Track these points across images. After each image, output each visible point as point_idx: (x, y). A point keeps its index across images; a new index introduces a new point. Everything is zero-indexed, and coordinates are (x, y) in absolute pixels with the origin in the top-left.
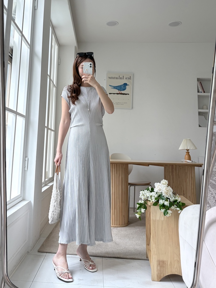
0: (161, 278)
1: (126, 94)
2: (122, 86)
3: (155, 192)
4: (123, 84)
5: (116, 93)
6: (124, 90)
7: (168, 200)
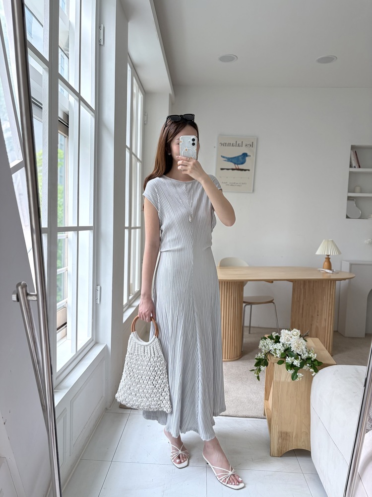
0: (283, 453)
1: (245, 170)
2: (240, 157)
3: (281, 344)
4: (241, 154)
5: (231, 168)
6: (242, 163)
7: (299, 357)
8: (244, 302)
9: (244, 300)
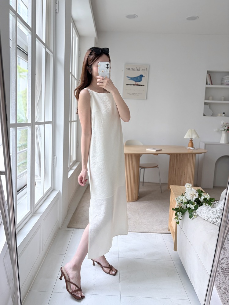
2: (138, 78)
5: (133, 84)
6: (140, 81)
8: (140, 167)
9: (140, 166)
